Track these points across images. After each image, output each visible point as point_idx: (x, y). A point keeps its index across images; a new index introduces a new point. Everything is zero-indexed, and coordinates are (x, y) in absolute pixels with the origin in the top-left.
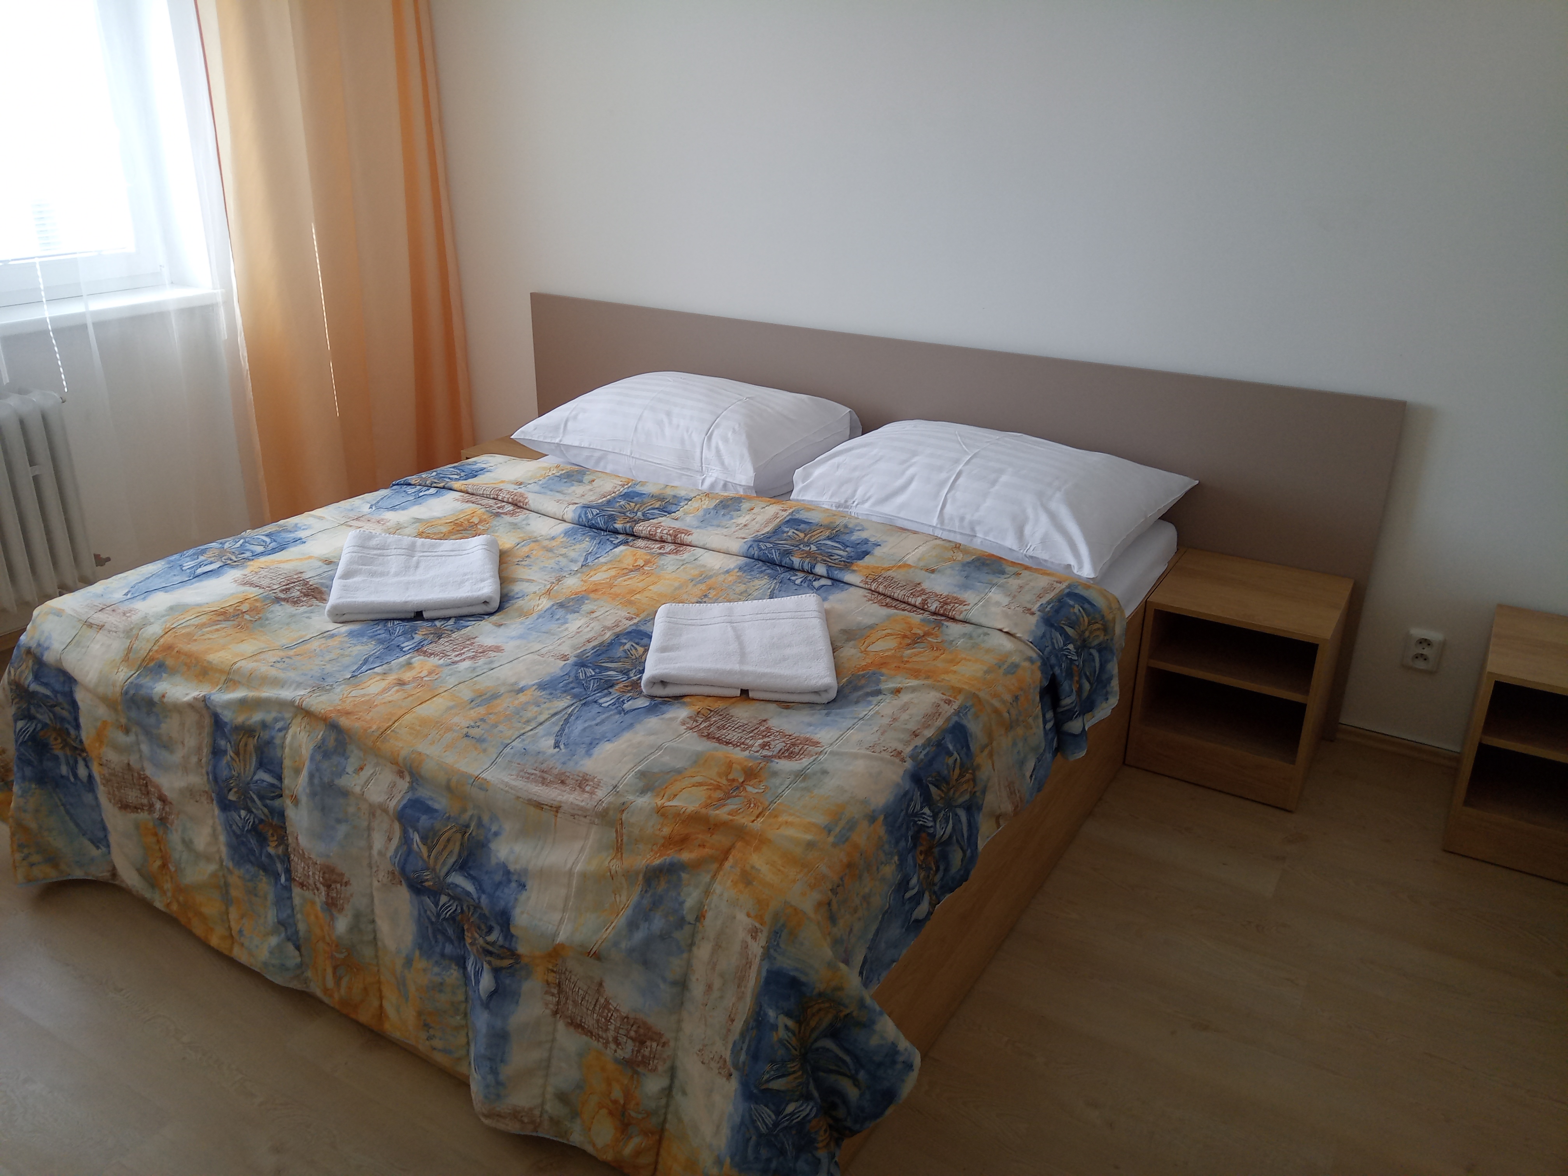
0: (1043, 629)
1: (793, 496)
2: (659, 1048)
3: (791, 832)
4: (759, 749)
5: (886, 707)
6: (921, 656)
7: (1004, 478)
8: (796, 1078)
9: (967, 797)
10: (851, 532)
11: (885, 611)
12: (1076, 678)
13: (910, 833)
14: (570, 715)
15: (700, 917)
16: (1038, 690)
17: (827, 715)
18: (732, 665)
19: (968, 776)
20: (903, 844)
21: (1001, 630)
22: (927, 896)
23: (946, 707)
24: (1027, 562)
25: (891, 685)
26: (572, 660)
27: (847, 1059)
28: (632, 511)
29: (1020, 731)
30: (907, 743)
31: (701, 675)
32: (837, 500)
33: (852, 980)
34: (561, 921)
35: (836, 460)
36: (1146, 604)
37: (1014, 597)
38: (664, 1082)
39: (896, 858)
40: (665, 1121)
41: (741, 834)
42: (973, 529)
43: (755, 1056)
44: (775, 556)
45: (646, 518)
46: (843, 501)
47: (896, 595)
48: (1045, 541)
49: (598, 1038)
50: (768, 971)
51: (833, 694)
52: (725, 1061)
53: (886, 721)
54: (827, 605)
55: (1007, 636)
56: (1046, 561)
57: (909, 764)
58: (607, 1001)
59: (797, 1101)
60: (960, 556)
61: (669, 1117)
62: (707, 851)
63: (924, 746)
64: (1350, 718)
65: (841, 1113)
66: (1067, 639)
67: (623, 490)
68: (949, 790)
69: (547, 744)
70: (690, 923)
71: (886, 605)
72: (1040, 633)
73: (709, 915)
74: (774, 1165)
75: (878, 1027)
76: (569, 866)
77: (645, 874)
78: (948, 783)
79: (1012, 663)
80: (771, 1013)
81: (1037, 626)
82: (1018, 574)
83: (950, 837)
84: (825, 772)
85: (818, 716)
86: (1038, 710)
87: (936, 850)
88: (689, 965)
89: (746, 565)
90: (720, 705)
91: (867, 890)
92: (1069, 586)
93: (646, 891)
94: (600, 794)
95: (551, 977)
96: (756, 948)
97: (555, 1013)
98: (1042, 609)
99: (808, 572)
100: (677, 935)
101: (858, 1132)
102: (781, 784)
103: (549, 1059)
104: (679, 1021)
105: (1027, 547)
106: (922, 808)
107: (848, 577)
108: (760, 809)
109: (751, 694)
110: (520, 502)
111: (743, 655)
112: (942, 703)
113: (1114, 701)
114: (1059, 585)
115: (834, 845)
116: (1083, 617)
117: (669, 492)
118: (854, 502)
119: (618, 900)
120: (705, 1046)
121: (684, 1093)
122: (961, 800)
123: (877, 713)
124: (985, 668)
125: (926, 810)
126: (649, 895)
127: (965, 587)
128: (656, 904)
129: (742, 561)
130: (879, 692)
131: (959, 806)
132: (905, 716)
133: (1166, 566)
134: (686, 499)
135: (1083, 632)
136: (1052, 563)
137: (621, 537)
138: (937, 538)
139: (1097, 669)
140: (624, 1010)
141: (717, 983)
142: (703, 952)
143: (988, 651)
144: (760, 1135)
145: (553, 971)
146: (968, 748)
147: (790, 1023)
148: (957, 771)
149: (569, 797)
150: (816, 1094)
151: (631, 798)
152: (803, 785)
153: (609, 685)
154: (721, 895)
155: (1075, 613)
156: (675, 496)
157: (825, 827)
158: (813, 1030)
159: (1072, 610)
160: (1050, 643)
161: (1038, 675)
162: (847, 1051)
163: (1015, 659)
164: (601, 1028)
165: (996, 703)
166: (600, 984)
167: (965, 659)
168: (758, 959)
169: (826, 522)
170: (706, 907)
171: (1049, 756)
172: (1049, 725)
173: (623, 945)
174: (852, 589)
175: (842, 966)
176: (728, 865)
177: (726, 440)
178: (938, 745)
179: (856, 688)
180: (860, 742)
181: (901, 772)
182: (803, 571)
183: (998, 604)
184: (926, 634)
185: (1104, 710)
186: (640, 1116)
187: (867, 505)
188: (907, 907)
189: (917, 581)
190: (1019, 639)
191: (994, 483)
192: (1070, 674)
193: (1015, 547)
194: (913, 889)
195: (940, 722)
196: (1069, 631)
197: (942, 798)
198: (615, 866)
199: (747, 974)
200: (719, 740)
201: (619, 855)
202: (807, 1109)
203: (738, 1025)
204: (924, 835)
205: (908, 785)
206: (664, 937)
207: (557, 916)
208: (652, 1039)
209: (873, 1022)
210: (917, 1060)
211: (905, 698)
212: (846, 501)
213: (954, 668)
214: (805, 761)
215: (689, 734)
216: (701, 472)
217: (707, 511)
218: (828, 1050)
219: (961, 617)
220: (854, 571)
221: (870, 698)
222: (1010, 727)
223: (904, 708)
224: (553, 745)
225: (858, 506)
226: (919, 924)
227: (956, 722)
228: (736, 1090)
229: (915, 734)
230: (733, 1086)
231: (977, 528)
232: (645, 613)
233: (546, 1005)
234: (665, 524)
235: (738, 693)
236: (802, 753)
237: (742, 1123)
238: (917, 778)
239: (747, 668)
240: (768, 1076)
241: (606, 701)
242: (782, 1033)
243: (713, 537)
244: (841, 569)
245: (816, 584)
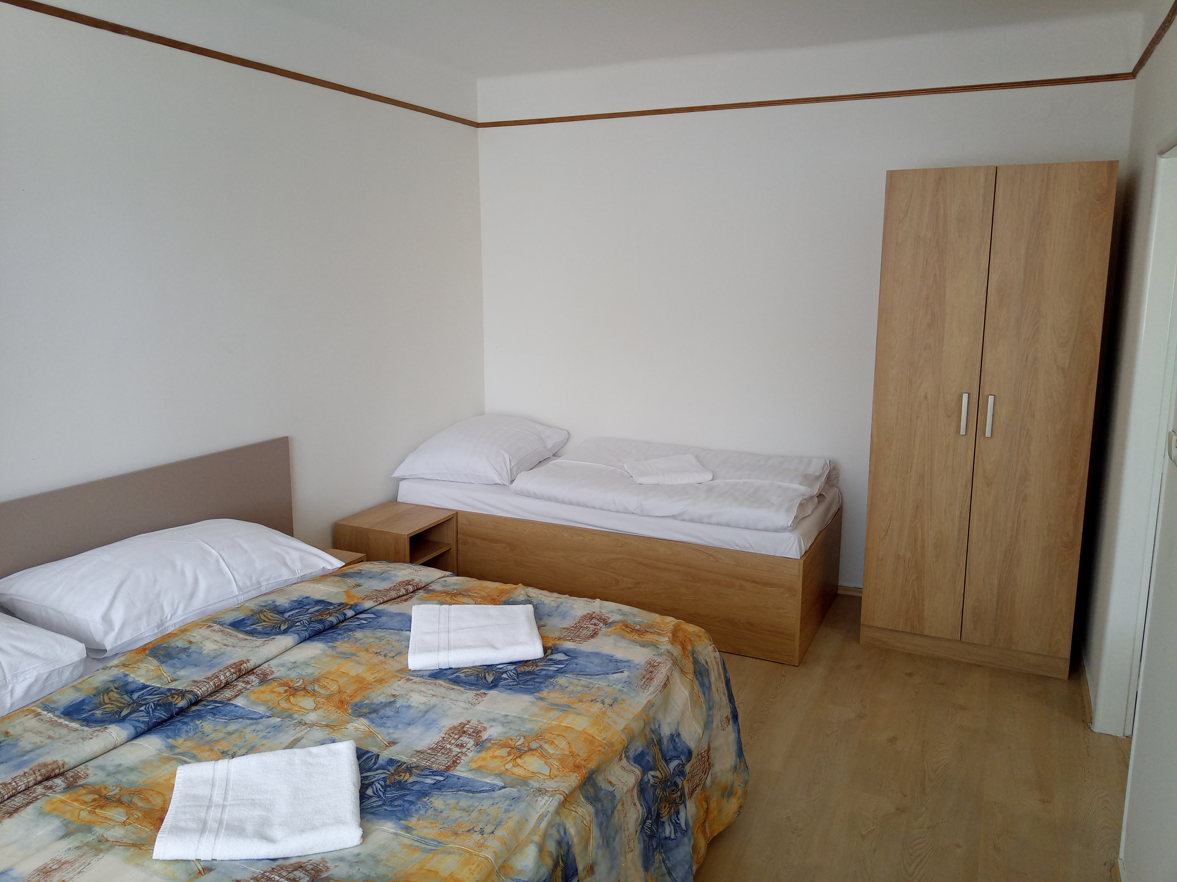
42: (259, 583)
44: (320, 627)
46: (159, 622)
47: (394, 596)
48: (303, 562)
107: (366, 606)
110: (53, 770)
219: (424, 584)
231: (262, 580)
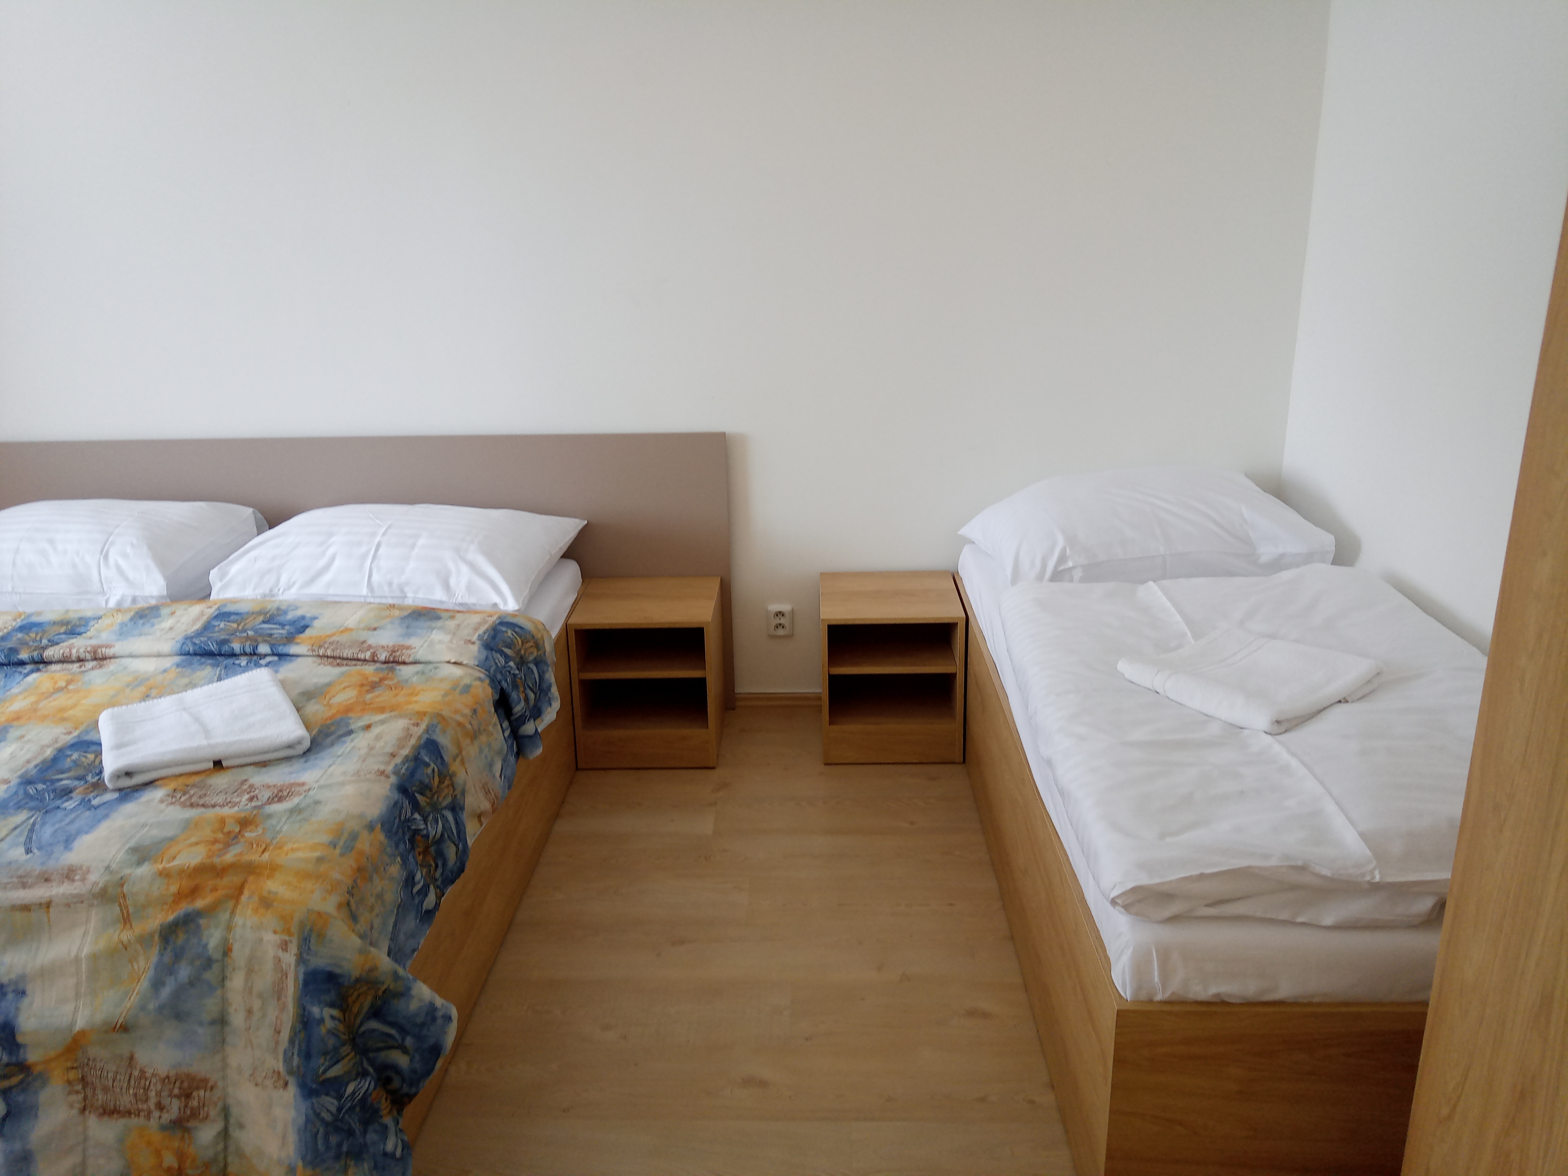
0: (485, 653)
1: (213, 597)
2: (208, 1093)
3: (300, 854)
4: (247, 802)
5: (360, 742)
6: (382, 696)
7: (421, 542)
8: (350, 1060)
9: (449, 799)
10: (285, 612)
11: (337, 670)
12: (521, 689)
13: (407, 838)
14: (34, 824)
15: (227, 951)
16: (492, 704)
17: (306, 762)
18: (200, 741)
19: (447, 782)
20: (402, 846)
21: (449, 662)
22: (432, 887)
23: (415, 729)
24: (458, 608)
25: (361, 723)
26: (15, 781)
27: (393, 1032)
28: (35, 640)
29: (483, 738)
30: (388, 763)
31: (167, 758)
32: (261, 592)
33: (384, 962)
34: (76, 1010)
35: (252, 554)
36: (566, 627)
37: (454, 634)
38: (219, 1126)
39: (399, 859)
40: (226, 1166)
41: (251, 869)
42: (402, 591)
43: (307, 1056)
44: (213, 647)
45: (53, 643)
46: (267, 591)
47: (345, 655)
48: (470, 588)
49: (138, 1113)
50: (305, 974)
51: (307, 744)
52: (279, 1073)
53: (364, 751)
54: (280, 676)
55: (457, 666)
56: (474, 605)
57: (393, 779)
58: (142, 1072)
59: (355, 1080)
60: (397, 613)
61: (230, 1159)
62: (220, 893)
63: (403, 763)
64: (745, 686)
65: (396, 1083)
66: (507, 658)
67: (19, 623)
68: (433, 796)
69: (18, 853)
70: (217, 961)
71: (338, 665)
72: (483, 657)
73: (236, 947)
74: (345, 1148)
75: (414, 992)
76: (73, 954)
77: (161, 932)
78: (431, 790)
79: (465, 685)
80: (316, 1011)
81: (479, 651)
82: (452, 617)
83: (442, 835)
84: (317, 802)
85: (297, 765)
86: (495, 719)
87: (432, 849)
88: (224, 1001)
89: (183, 661)
90: (196, 779)
91: (379, 889)
92: (499, 617)
93: (165, 949)
94: (92, 878)
95: (72, 1075)
96: (289, 958)
97: (83, 1110)
98: (480, 638)
99: (251, 654)
100: (208, 976)
101: (415, 1095)
102: (279, 822)
103: (83, 1163)
104: (224, 1059)
105: (455, 595)
106: (412, 814)
107: (293, 649)
108: (264, 846)
109: (224, 764)
111: (207, 733)
112: (411, 727)
113: (556, 705)
114: (490, 618)
115: (342, 855)
116: (516, 638)
117: (73, 616)
118: (279, 590)
119: (136, 967)
120: (255, 1069)
121: (241, 1126)
122: (444, 804)
123: (354, 747)
124: (443, 693)
125: (417, 816)
126: (169, 949)
127: (408, 635)
128: (178, 956)
129: (178, 659)
130: (350, 732)
131: (445, 808)
132: (380, 744)
133: (577, 595)
134: (94, 619)
135: (520, 650)
136: (480, 605)
137: (29, 668)
138: (370, 603)
139: (537, 680)
140: (163, 1071)
141: (256, 1004)
142: (236, 982)
143: (442, 680)
144: (326, 1124)
145: (73, 1068)
146: (442, 757)
147: (335, 1012)
148: (437, 779)
149: (58, 890)
150: (371, 1070)
151: (127, 871)
152: (299, 817)
153: (67, 793)
154: (244, 925)
155: (509, 637)
156: (81, 619)
157: (330, 842)
158: (356, 1016)
159: (506, 635)
160: (493, 663)
161: (489, 690)
162: (391, 1024)
163: (467, 681)
164: (141, 1100)
165: (459, 718)
166: (131, 1058)
167: (423, 690)
168: (293, 967)
169: (257, 609)
170: (231, 941)
171: (512, 759)
172: (507, 733)
173: (151, 1006)
174: (300, 659)
175: (372, 949)
176: (244, 898)
177: (125, 555)
178: (416, 760)
179: (327, 735)
180: (344, 773)
181: (388, 787)
182: (245, 654)
183: (440, 642)
184: (381, 680)
185: (550, 715)
186: (199, 1172)
187: (294, 590)
188: (416, 901)
189: (362, 639)
190: (466, 666)
191: (413, 546)
192: (515, 686)
193: (444, 598)
194: (419, 883)
195: (413, 741)
196: (508, 651)
197: (428, 804)
198: (126, 936)
199: (285, 986)
200: (203, 806)
201: (128, 926)
202: (366, 1084)
203: (285, 1035)
204: (418, 838)
205: (396, 796)
206: (192, 983)
207: (69, 1008)
208: (198, 1088)
209: (409, 989)
210: (454, 1013)
211: (376, 731)
212: (271, 591)
213: (415, 699)
214: (296, 800)
215: (171, 808)
216: (103, 593)
217: (123, 625)
218: (373, 1031)
219: (411, 659)
220: (297, 644)
221: (344, 739)
222: (474, 736)
223: (378, 738)
224: (24, 852)
225: (285, 592)
226: (429, 915)
227: (427, 739)
228: (295, 1096)
229: (393, 755)
230: (292, 1090)
231: (406, 589)
232: (85, 725)
233: (72, 1106)
234: (78, 645)
235: (211, 765)
236: (290, 795)
237: (307, 1121)
238: (403, 789)
239: (213, 741)
240: (324, 1067)
241: (69, 805)
242: (329, 1024)
243: (139, 644)
244: (284, 645)
245: (263, 662)
